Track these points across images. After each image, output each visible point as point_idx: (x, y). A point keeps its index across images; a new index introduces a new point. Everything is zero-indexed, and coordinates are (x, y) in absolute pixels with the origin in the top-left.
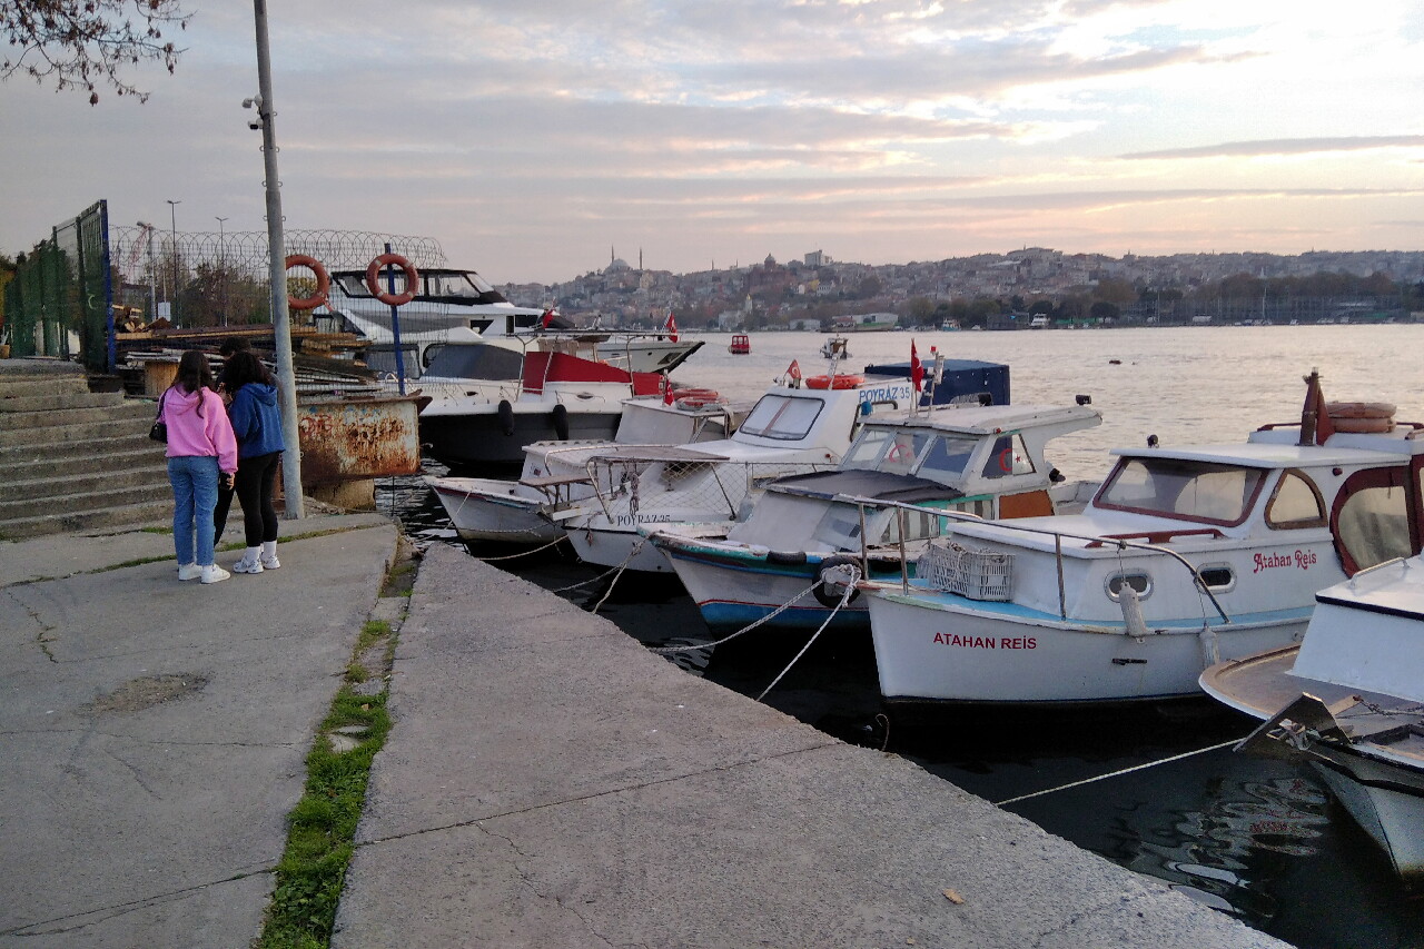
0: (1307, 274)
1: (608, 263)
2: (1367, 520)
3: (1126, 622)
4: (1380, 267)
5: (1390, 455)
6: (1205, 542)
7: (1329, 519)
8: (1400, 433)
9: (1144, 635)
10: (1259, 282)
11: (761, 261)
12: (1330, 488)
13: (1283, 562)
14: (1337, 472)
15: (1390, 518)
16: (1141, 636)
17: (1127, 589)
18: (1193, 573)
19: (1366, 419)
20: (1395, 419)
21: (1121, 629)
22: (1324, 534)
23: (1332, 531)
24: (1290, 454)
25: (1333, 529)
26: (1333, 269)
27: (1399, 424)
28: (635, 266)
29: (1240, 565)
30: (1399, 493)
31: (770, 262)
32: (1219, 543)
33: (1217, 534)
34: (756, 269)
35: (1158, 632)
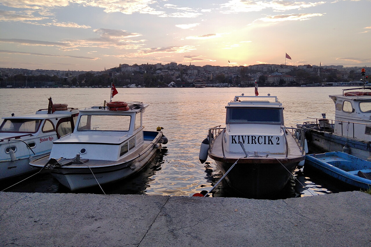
0: (37, 75)
2: (63, 129)
3: (11, 158)
4: (55, 74)
5: (67, 115)
6: (29, 137)
7: (56, 129)
8: (69, 110)
9: (16, 160)
10: (25, 77)
12: (56, 123)
13: (47, 140)
14: (57, 119)
15: (68, 128)
16: (15, 161)
17: (11, 150)
18: (27, 144)
19: (62, 107)
20: (68, 107)
21: (10, 160)
22: (55, 133)
23: (56, 132)
24: (46, 116)
25: (57, 132)
26: (44, 74)
27: (69, 108)
29: (37, 142)
30: (69, 122)
32: (32, 137)
33: (31, 135)
35: (19, 159)
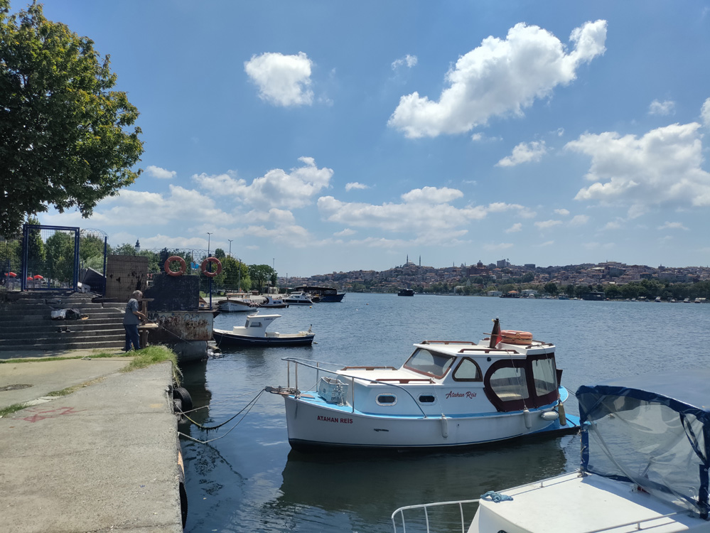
1: (405, 263)
7: (484, 379)
11: (475, 263)
12: (485, 368)
13: (460, 395)
14: (489, 360)
22: (481, 385)
23: (485, 384)
28: (417, 264)
31: (480, 264)
33: (431, 381)
34: (473, 267)
